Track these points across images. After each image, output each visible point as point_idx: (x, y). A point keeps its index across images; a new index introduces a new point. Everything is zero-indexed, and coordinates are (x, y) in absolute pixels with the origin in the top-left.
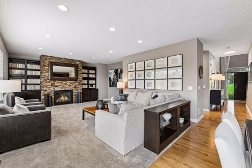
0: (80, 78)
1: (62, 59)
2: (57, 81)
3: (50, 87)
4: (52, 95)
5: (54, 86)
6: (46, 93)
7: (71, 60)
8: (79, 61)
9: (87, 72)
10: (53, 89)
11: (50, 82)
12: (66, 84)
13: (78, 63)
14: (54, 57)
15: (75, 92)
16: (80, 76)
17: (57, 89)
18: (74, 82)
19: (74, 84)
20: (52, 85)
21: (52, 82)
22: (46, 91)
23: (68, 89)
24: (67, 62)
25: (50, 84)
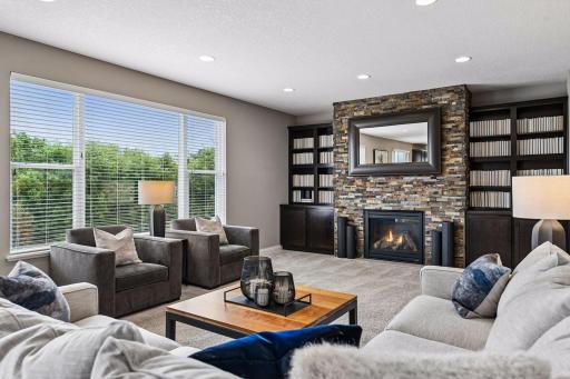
0: (455, 161)
1: (384, 99)
2: (372, 180)
3: (352, 196)
4: (359, 222)
5: (364, 194)
6: (344, 214)
7: (416, 94)
8: (447, 90)
9: (508, 131)
10: (360, 205)
11: (352, 182)
12: (399, 188)
13: (444, 99)
14: (363, 101)
15: (434, 222)
16: (456, 155)
17: (372, 204)
18: (427, 179)
19: (429, 190)
20: (358, 191)
21: (359, 182)
22: (344, 208)
23: (405, 206)
24: (403, 105)
25: (353, 188)
